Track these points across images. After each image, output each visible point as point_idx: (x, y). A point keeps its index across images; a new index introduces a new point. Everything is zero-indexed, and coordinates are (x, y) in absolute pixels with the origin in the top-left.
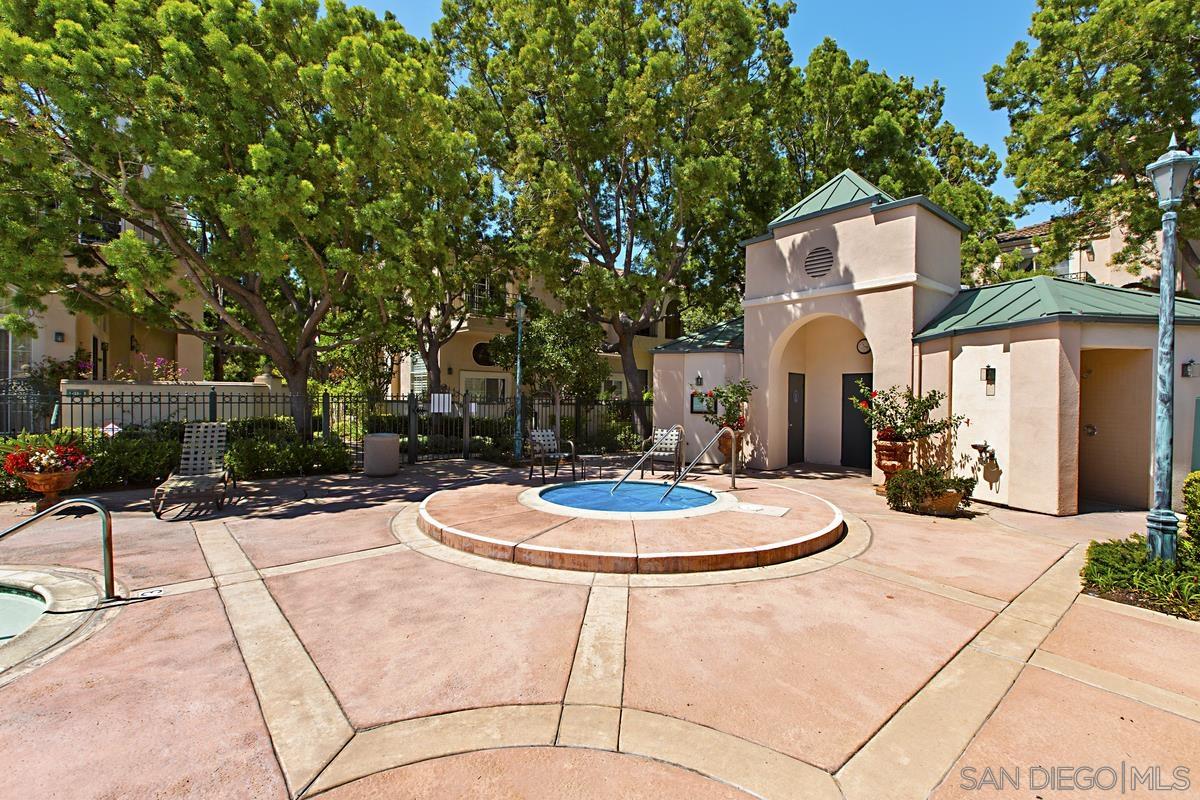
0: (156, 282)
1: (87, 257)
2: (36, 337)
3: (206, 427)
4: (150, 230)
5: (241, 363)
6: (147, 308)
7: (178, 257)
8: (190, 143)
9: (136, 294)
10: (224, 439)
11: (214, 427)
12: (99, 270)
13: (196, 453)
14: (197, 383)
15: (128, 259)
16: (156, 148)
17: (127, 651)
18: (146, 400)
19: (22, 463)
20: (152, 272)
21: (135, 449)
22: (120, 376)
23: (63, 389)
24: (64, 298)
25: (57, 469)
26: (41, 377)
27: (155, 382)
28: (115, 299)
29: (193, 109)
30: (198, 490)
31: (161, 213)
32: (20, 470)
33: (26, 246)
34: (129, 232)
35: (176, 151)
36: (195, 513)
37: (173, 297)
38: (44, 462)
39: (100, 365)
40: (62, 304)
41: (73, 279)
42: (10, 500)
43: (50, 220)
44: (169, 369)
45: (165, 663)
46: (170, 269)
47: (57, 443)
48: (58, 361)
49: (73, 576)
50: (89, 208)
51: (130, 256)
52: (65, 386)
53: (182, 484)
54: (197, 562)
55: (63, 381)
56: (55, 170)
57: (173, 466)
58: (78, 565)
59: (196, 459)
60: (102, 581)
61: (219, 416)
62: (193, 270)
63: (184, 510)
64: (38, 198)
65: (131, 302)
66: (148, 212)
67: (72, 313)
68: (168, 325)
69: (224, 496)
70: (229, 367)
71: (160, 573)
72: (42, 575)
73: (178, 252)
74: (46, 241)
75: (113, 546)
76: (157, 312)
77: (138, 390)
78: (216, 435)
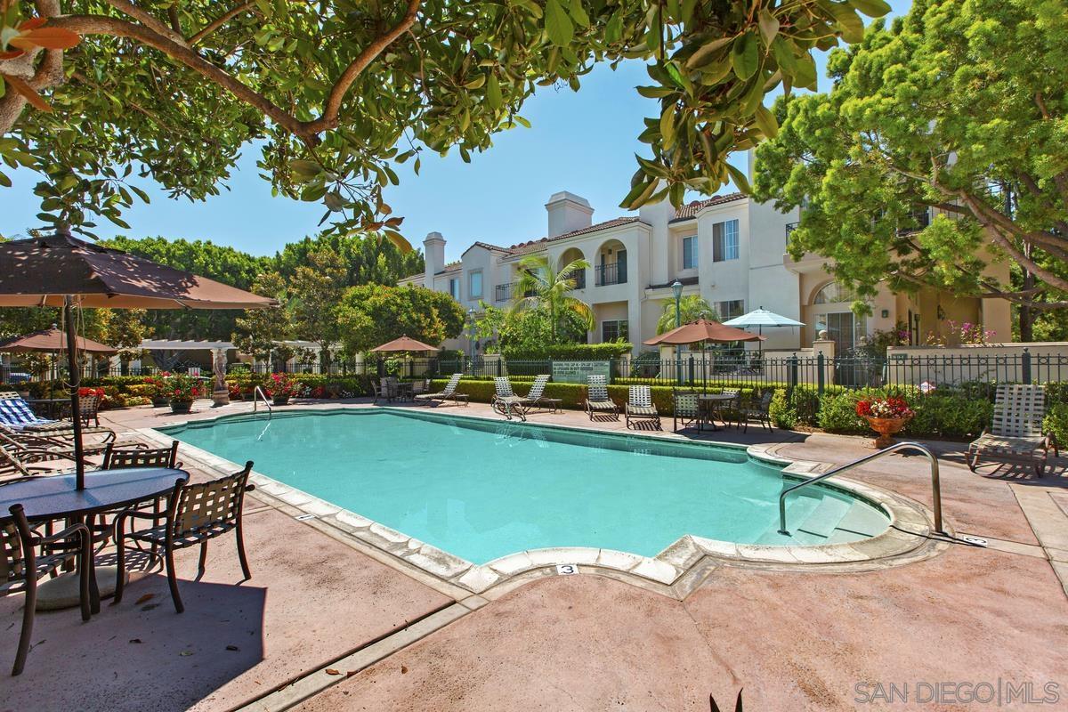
0: (965, 254)
1: (903, 247)
2: (871, 316)
3: (1020, 389)
4: (956, 209)
5: (1053, 321)
6: (957, 279)
7: (985, 225)
8: (998, 111)
9: (947, 269)
10: (1042, 402)
11: (1029, 389)
12: (914, 255)
13: (1009, 414)
14: (1005, 344)
15: (940, 240)
16: (964, 132)
17: (959, 585)
18: (957, 362)
19: (866, 409)
20: (961, 245)
21: (947, 406)
22: (931, 342)
23: (889, 354)
24: (889, 283)
25: (889, 416)
26: (873, 345)
27: (963, 346)
28: (928, 276)
29: (1000, 77)
30: (1014, 452)
31: (968, 189)
32: (865, 414)
33: (865, 250)
34: (938, 218)
35: (983, 126)
36: (1011, 475)
37: (978, 265)
38: (880, 410)
39: (914, 333)
40: (887, 288)
41: (895, 267)
42: (859, 435)
43: (879, 226)
44: (975, 333)
45: (999, 614)
46: (978, 239)
47: (888, 396)
48: (885, 332)
49: (908, 503)
50: (906, 207)
51: (942, 237)
52: (890, 351)
53: (996, 443)
54: (1020, 525)
55: (889, 348)
56: (882, 187)
57: (984, 425)
58: (910, 495)
59: (1009, 421)
60: (931, 516)
61: (1034, 378)
62: (1000, 233)
63: (998, 470)
64: (871, 213)
65: (942, 276)
66: (956, 193)
67: (894, 294)
68: (975, 292)
69: (1044, 463)
70: (1038, 327)
71: (983, 524)
72: (885, 496)
73: (984, 220)
74: (877, 242)
75: (941, 489)
76: (966, 282)
77: (948, 353)
78: (1032, 397)
